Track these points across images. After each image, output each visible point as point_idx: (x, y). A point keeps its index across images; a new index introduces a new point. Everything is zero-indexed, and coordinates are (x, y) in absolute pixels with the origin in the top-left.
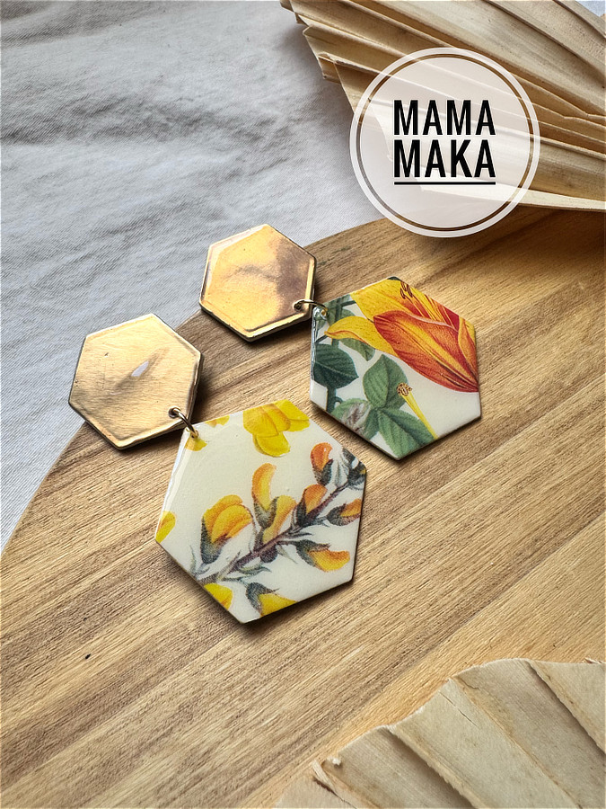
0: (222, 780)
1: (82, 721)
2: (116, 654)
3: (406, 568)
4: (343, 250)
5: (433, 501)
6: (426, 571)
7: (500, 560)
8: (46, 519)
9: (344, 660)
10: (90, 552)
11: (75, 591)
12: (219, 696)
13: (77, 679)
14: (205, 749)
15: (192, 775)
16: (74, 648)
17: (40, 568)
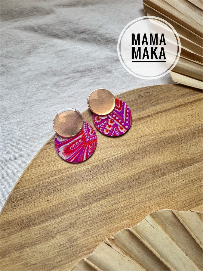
0: (79, 248)
1: (43, 219)
2: (56, 202)
3: (146, 200)
4: (147, 93)
5: (160, 180)
6: (153, 202)
7: (177, 205)
8: (43, 157)
9: (121, 223)
10: (54, 170)
11: (47, 180)
12: (82, 223)
13: (43, 207)
14: (75, 238)
15: (70, 245)
16: (45, 197)
17: (40, 171)
